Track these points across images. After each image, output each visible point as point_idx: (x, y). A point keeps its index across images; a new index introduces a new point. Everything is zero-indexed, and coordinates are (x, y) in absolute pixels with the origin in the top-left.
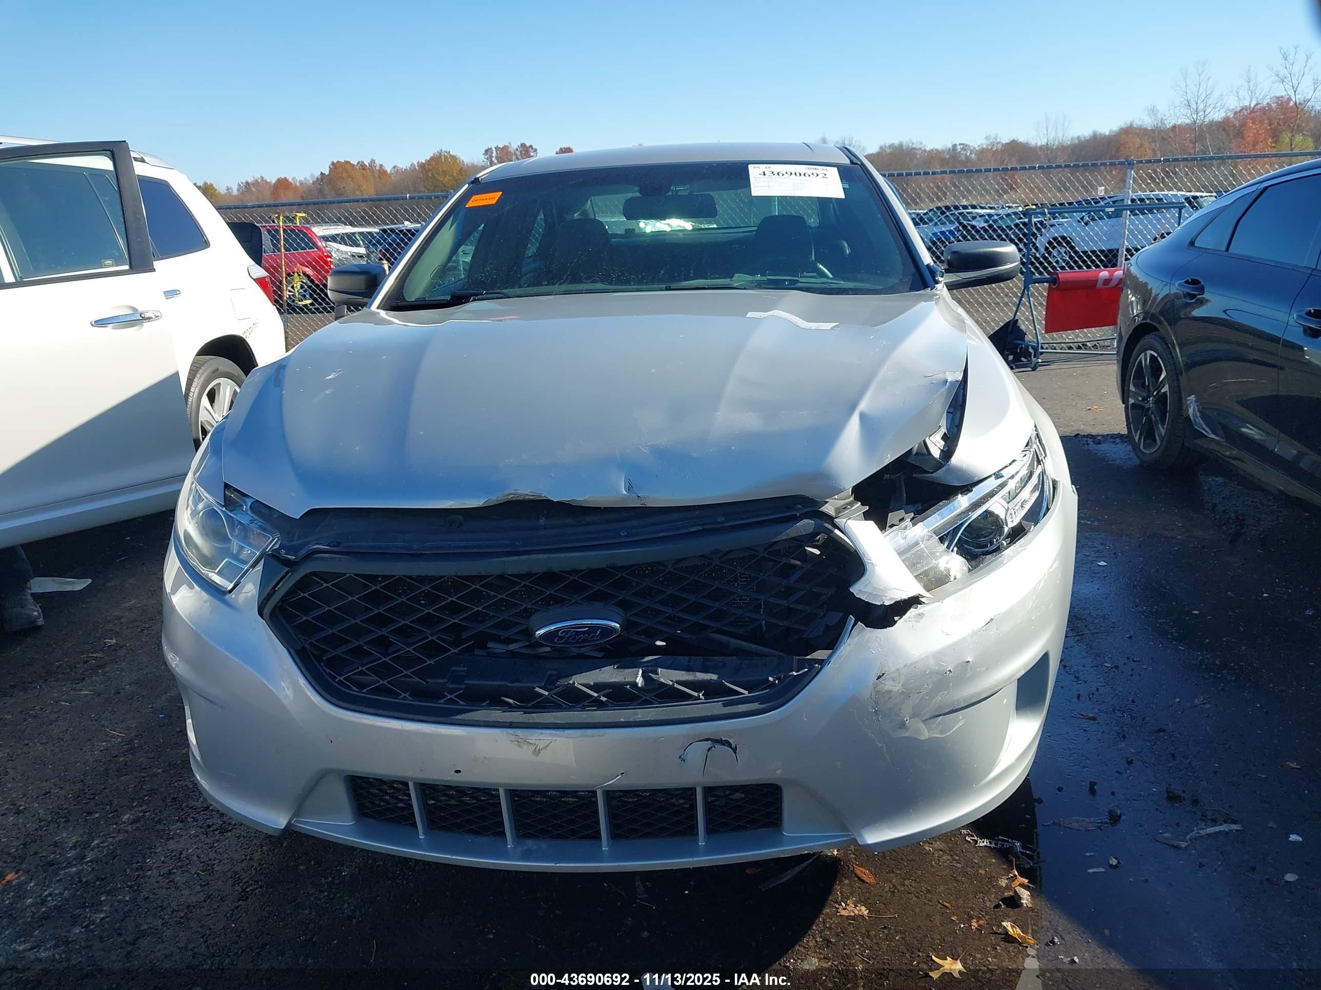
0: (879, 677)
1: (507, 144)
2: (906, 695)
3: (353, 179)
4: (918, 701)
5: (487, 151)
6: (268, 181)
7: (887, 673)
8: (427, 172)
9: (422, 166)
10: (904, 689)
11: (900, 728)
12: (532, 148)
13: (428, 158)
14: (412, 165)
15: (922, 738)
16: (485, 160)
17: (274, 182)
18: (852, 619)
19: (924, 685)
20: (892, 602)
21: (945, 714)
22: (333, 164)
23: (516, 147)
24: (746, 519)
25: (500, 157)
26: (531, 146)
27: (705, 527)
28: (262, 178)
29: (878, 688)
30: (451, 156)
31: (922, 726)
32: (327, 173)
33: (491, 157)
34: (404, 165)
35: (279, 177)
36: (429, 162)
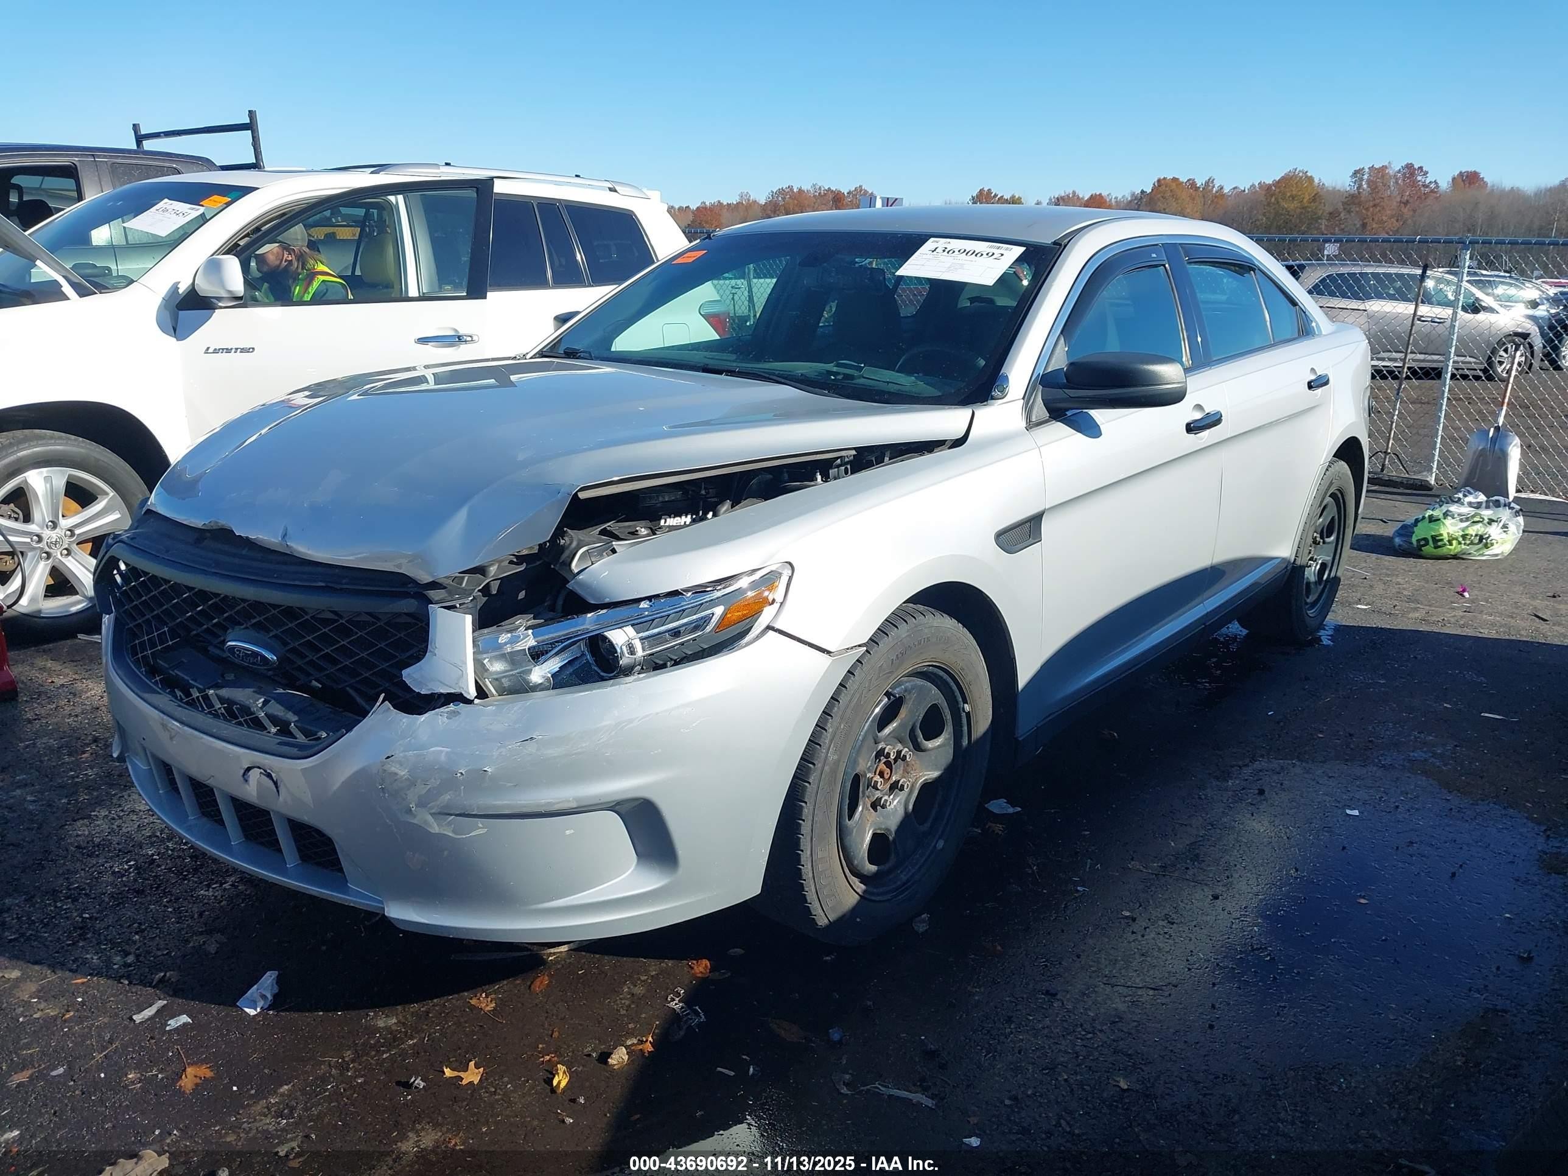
0: (388, 757)
1: (1386, 164)
2: (412, 783)
3: (1176, 199)
4: (424, 792)
5: (1356, 173)
6: (1081, 196)
7: (396, 756)
8: (1272, 196)
9: (1267, 189)
10: (410, 775)
11: (407, 813)
12: (1422, 171)
13: (1277, 179)
14: (1253, 186)
15: (432, 831)
16: (1351, 184)
17: (1086, 199)
18: (382, 696)
19: (430, 779)
20: (429, 692)
21: (457, 815)
22: (1159, 181)
23: (1397, 169)
24: (364, 585)
25: (1372, 181)
26: (1421, 168)
27: (329, 584)
28: (1074, 192)
29: (385, 768)
30: (1307, 177)
31: (430, 818)
32: (1149, 191)
33: (1361, 180)
34: (1245, 185)
35: (1094, 193)
36: (1277, 183)
